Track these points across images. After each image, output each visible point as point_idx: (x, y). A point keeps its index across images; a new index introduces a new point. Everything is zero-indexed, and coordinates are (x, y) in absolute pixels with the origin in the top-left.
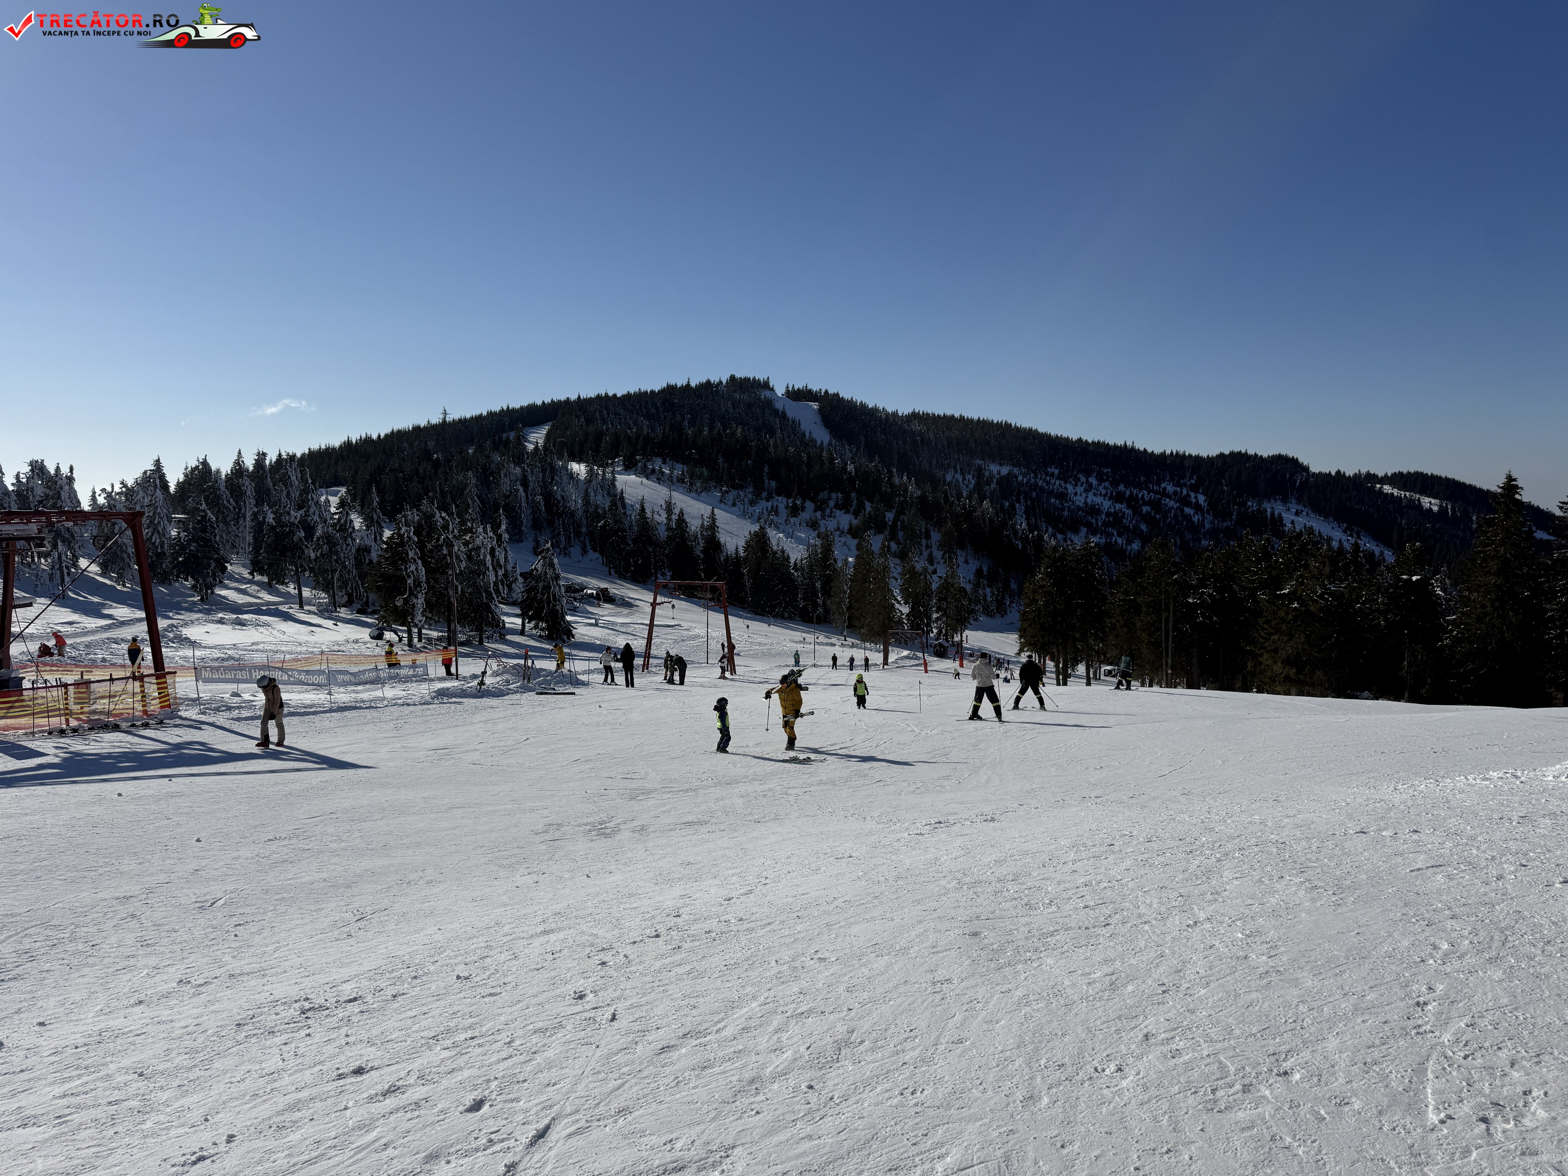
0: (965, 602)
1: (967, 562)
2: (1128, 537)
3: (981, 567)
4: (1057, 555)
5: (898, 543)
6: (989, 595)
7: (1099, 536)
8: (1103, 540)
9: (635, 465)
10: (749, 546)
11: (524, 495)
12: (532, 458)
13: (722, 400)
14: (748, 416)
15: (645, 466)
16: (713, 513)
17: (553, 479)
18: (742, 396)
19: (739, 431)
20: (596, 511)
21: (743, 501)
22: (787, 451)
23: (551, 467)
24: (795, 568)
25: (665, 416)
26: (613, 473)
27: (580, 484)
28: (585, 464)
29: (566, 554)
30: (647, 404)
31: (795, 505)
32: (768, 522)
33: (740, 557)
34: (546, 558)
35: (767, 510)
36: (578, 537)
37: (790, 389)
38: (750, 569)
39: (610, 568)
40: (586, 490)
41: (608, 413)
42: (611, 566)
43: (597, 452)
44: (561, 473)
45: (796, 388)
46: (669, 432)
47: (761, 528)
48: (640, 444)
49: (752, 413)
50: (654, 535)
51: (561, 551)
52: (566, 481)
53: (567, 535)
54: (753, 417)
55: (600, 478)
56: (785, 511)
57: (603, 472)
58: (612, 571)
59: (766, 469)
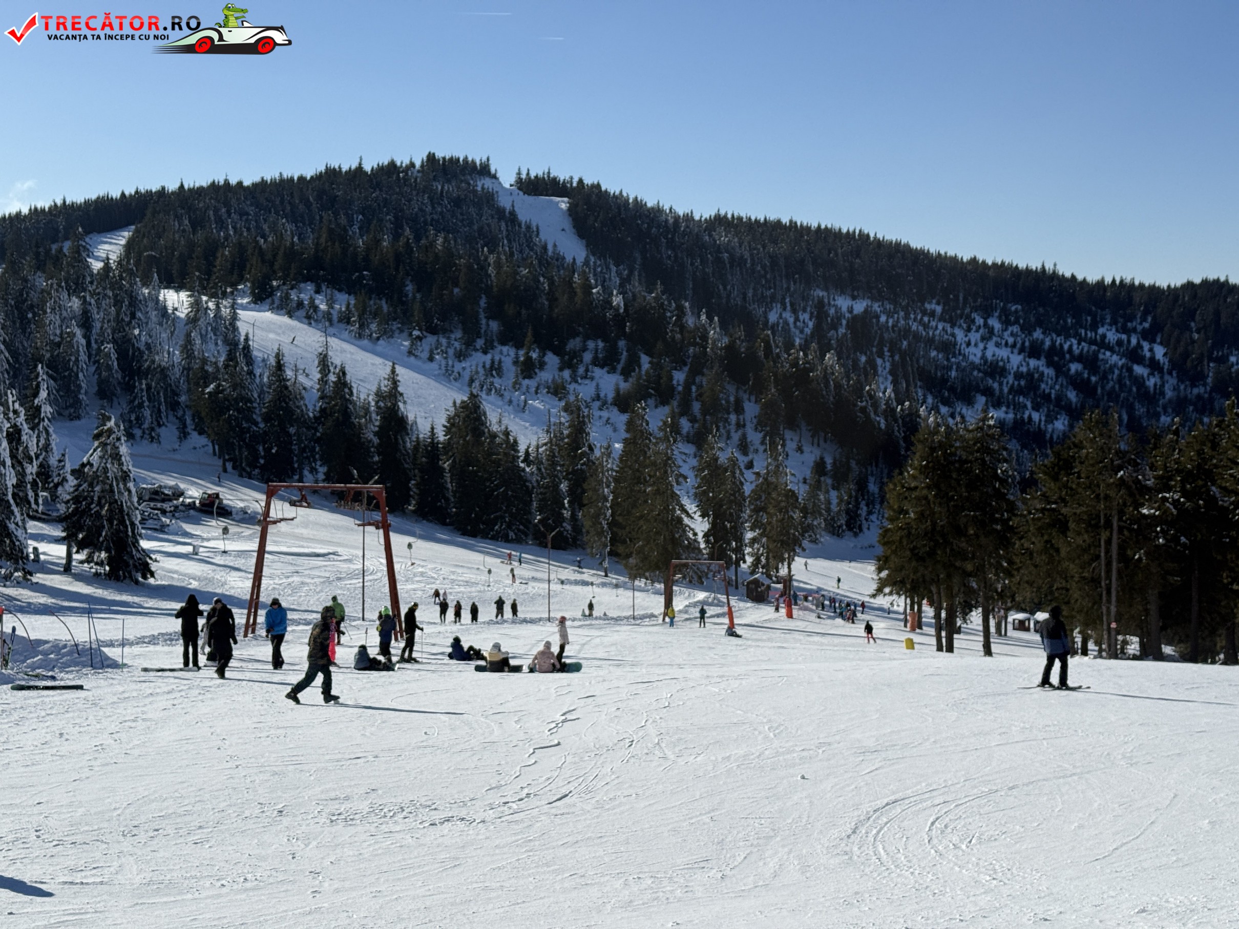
0: (797, 515)
1: (800, 449)
2: (1049, 410)
3: (822, 459)
4: (937, 438)
5: (693, 420)
6: (835, 501)
7: (1004, 409)
8: (1011, 416)
9: (271, 294)
10: (453, 425)
11: (83, 342)
12: (99, 283)
13: (414, 193)
14: (457, 219)
15: (287, 297)
16: (393, 371)
17: (133, 316)
18: (446, 188)
19: (440, 241)
20: (202, 368)
21: (446, 353)
22: (516, 273)
23: (131, 297)
24: (526, 460)
25: (321, 217)
26: (233, 307)
27: (177, 325)
28: (188, 293)
29: (152, 438)
30: (292, 197)
31: (529, 359)
32: (485, 387)
33: (438, 443)
34: (106, 444)
35: (484, 367)
36: (173, 410)
37: (524, 176)
38: (454, 461)
39: (225, 461)
40: (188, 335)
41: (229, 213)
42: (227, 457)
43: (209, 273)
44: (147, 307)
45: (533, 175)
46: (326, 242)
47: (473, 396)
48: (280, 261)
49: (462, 214)
50: (298, 407)
51: (144, 433)
52: (154, 319)
53: (154, 406)
54: (463, 220)
55: (212, 316)
56: (513, 368)
57: (218, 306)
58: (229, 466)
59: (483, 302)
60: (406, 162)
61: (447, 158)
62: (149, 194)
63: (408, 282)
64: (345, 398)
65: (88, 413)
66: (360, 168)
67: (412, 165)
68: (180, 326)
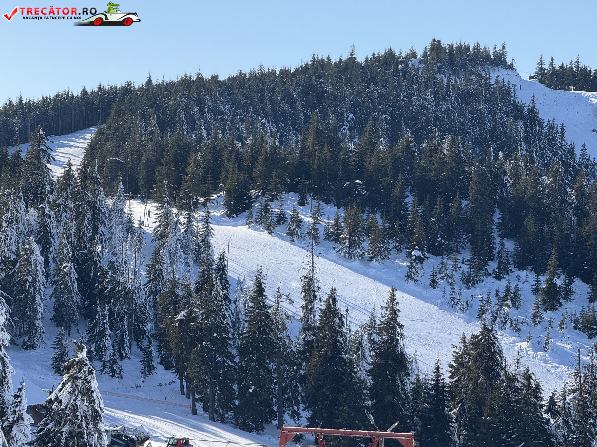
9: (249, 206)
10: (461, 364)
11: (41, 259)
12: (59, 193)
13: (415, 87)
14: (465, 118)
15: (266, 210)
16: (393, 299)
17: (95, 231)
18: (453, 81)
19: (446, 145)
20: (172, 292)
21: (452, 277)
22: (538, 183)
23: (94, 208)
24: (551, 409)
25: (306, 117)
26: (206, 220)
27: (143, 241)
28: (156, 204)
29: (114, 372)
30: (274, 93)
31: (552, 286)
32: (498, 320)
33: (444, 386)
34: (77, 378)
35: (497, 295)
36: (138, 340)
37: (546, 66)
38: (462, 409)
39: (195, 401)
40: (157, 253)
41: (201, 111)
42: (197, 396)
43: (179, 181)
44: (111, 220)
45: (557, 65)
46: (313, 146)
47: (487, 330)
48: (260, 167)
49: (472, 112)
50: (279, 339)
51: (104, 366)
52: (119, 234)
53: (117, 335)
54: (473, 118)
55: (182, 231)
56: (533, 298)
57: (189, 220)
58: (199, 406)
59: (497, 217)
60: (406, 51)
61: (455, 45)
62: (114, 91)
63: (408, 193)
64: (335, 329)
65: (43, 342)
66: (352, 59)
67: (413, 55)
68: (146, 242)
